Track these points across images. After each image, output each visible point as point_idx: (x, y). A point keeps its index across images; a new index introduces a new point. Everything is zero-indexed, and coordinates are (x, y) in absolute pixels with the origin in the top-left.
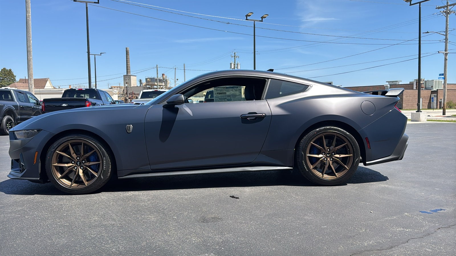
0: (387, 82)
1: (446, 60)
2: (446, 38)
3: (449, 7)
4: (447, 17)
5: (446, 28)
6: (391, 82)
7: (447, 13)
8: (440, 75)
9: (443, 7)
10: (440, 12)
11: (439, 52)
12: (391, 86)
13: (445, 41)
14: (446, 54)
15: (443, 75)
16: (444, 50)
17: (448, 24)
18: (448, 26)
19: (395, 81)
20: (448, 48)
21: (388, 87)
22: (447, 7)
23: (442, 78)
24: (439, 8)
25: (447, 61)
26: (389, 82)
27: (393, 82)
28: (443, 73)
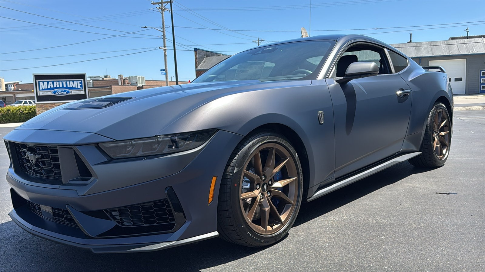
0: (89, 77)
1: (165, 56)
2: (164, 34)
3: (164, 5)
4: (162, 13)
5: (163, 25)
6: (93, 77)
7: (163, 10)
8: (161, 70)
9: (158, 3)
10: (157, 8)
11: (160, 48)
12: (94, 81)
13: (163, 37)
14: (165, 50)
15: (164, 71)
16: (163, 46)
17: (164, 21)
18: (164, 23)
19: (98, 77)
20: (166, 45)
21: (91, 82)
22: (162, 3)
23: (164, 74)
24: (154, 4)
25: (167, 57)
26: (91, 77)
27: (95, 77)
28: (164, 69)
